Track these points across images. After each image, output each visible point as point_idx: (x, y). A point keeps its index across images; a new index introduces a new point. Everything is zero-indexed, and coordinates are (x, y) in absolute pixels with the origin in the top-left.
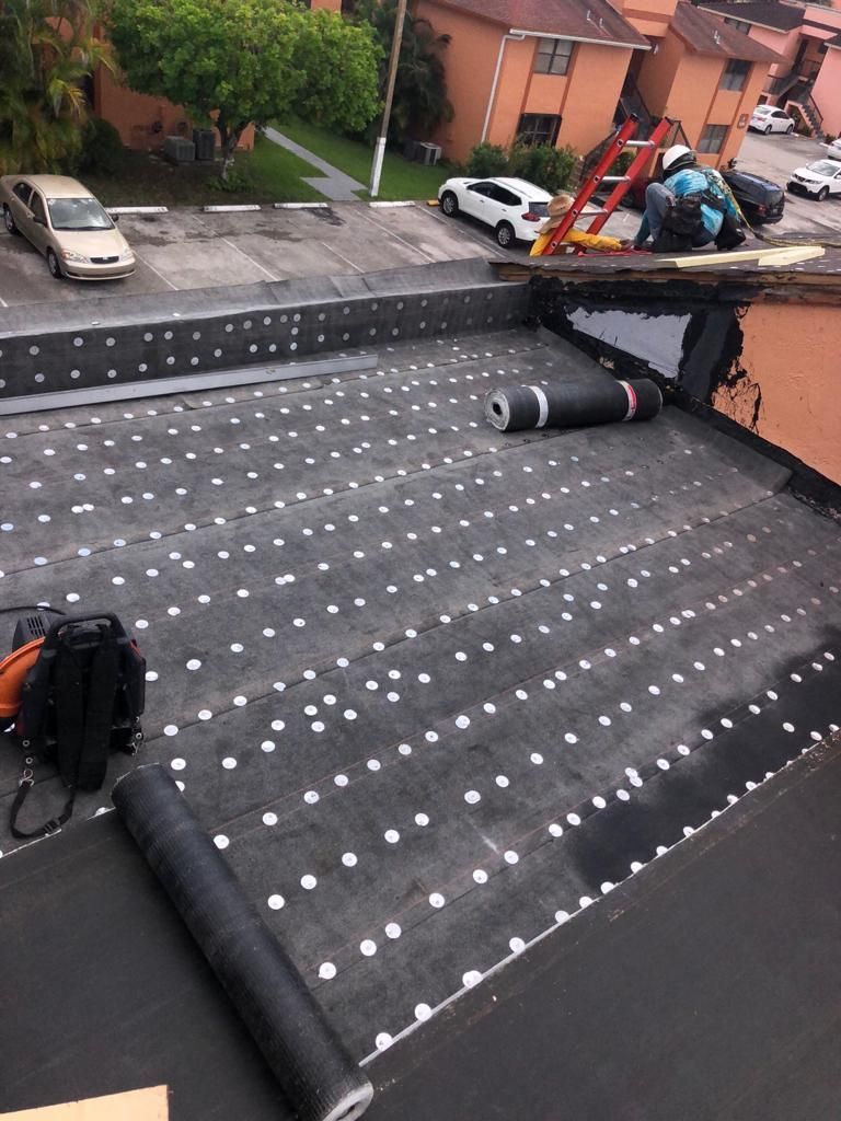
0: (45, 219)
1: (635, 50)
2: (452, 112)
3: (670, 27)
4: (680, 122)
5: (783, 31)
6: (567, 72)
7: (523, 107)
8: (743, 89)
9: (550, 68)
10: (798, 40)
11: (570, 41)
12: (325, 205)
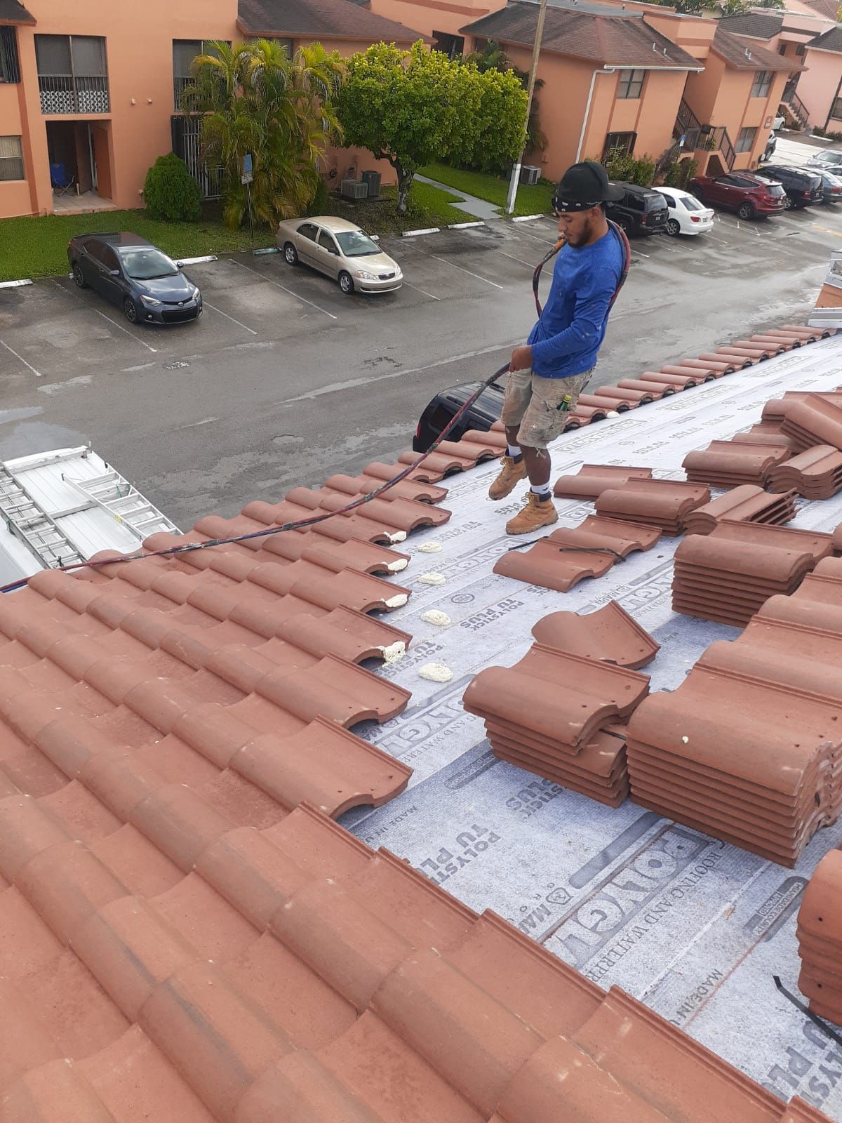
0: (337, 249)
1: (689, 71)
2: (546, 143)
3: (711, 50)
4: (725, 128)
5: (766, 40)
6: (640, 95)
7: (608, 129)
8: (768, 94)
9: (627, 94)
10: (779, 45)
11: (641, 70)
12: (482, 223)
